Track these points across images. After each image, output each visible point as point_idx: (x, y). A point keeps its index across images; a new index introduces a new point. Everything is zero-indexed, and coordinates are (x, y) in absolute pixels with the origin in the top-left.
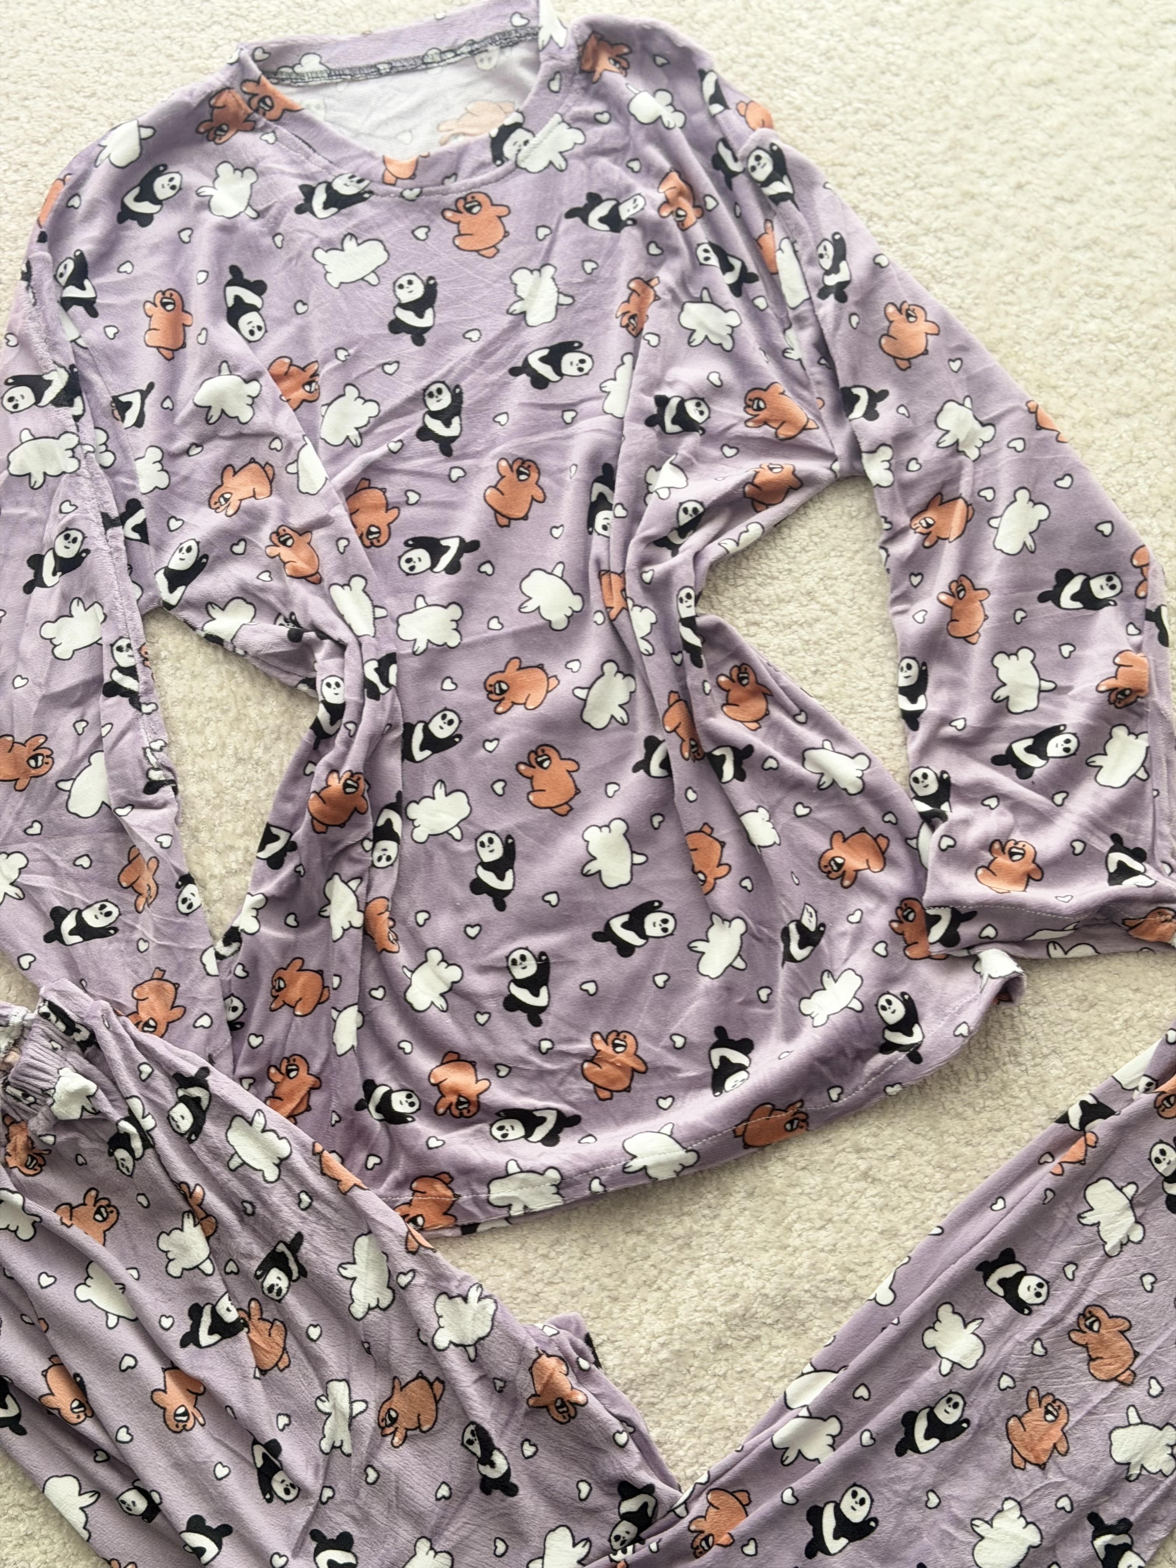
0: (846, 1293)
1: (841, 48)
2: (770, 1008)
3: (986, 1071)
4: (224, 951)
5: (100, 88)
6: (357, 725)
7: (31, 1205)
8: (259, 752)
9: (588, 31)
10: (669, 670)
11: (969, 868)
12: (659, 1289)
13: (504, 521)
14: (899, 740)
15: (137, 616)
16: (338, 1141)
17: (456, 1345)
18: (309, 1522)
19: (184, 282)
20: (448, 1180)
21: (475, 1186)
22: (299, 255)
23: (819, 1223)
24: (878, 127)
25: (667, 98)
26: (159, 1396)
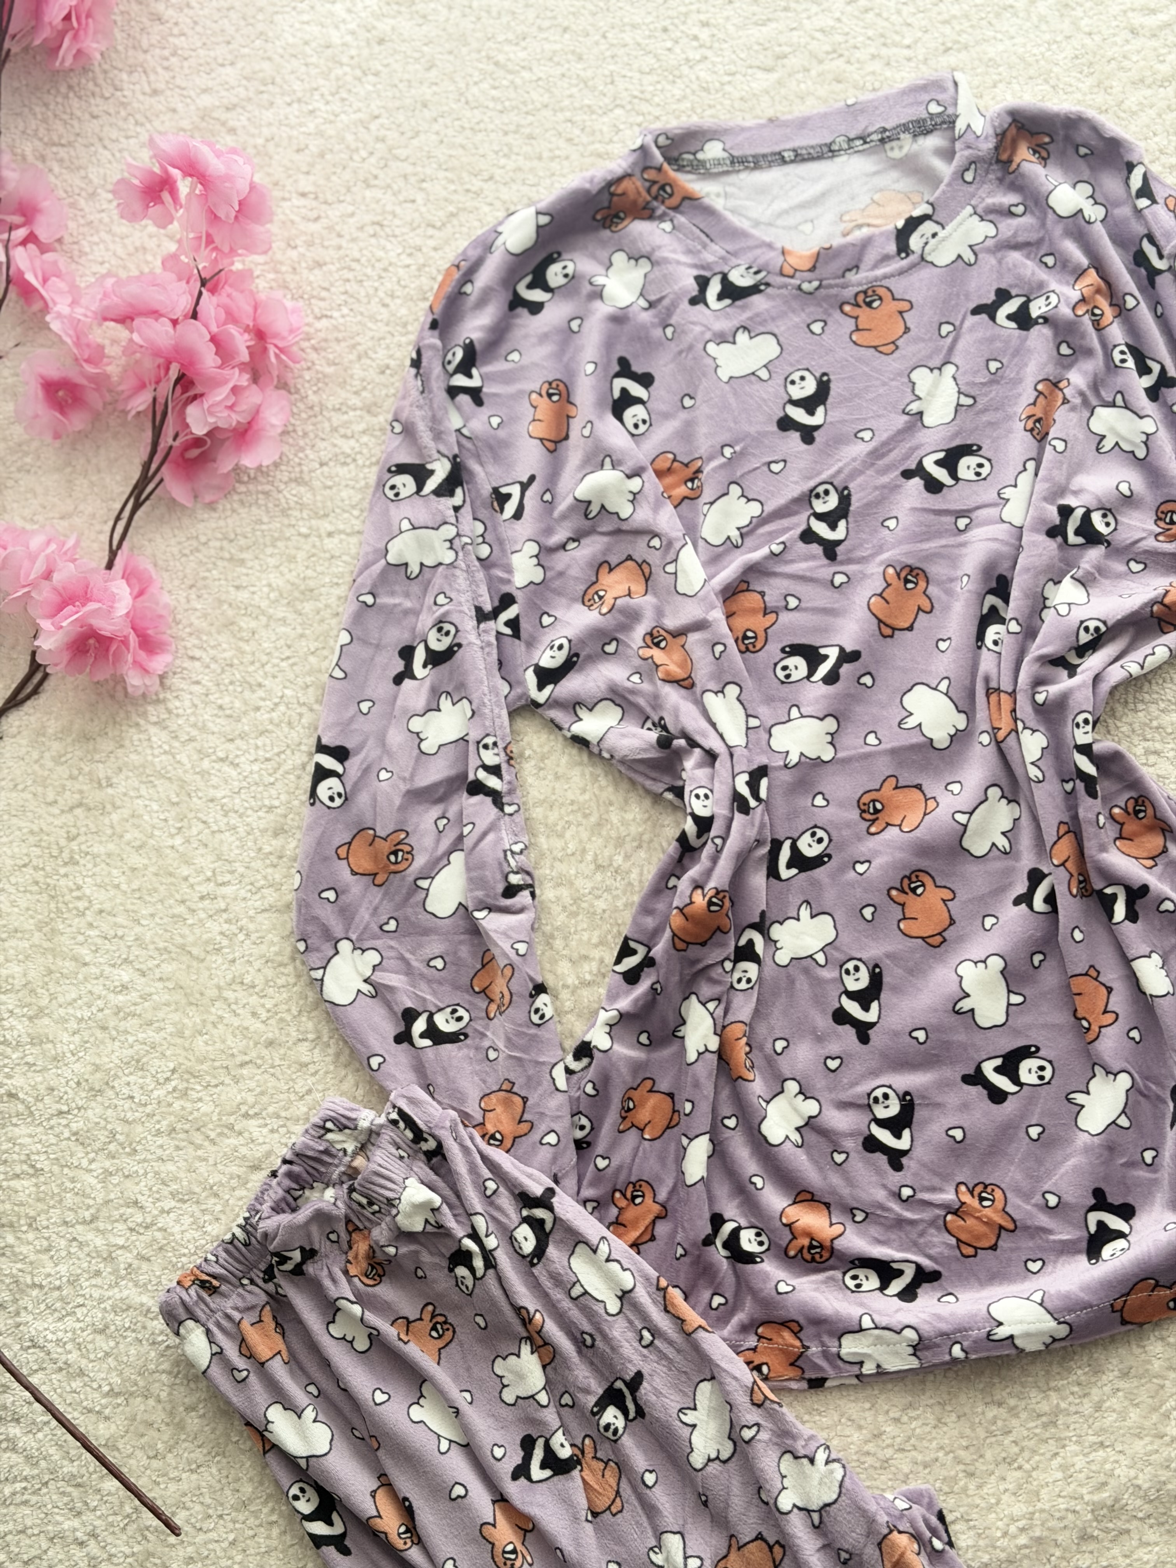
2: (1156, 1171)
4: (575, 1065)
5: (498, 173)
6: (724, 840)
7: (370, 1317)
8: (619, 860)
9: (1009, 120)
10: (1059, 799)
12: (1020, 1468)
13: (888, 631)
15: (505, 713)
16: (682, 1275)
17: (800, 1509)
19: (571, 372)
20: (797, 1329)
21: (826, 1339)
22: (690, 348)
25: (1088, 190)
26: (488, 1530)
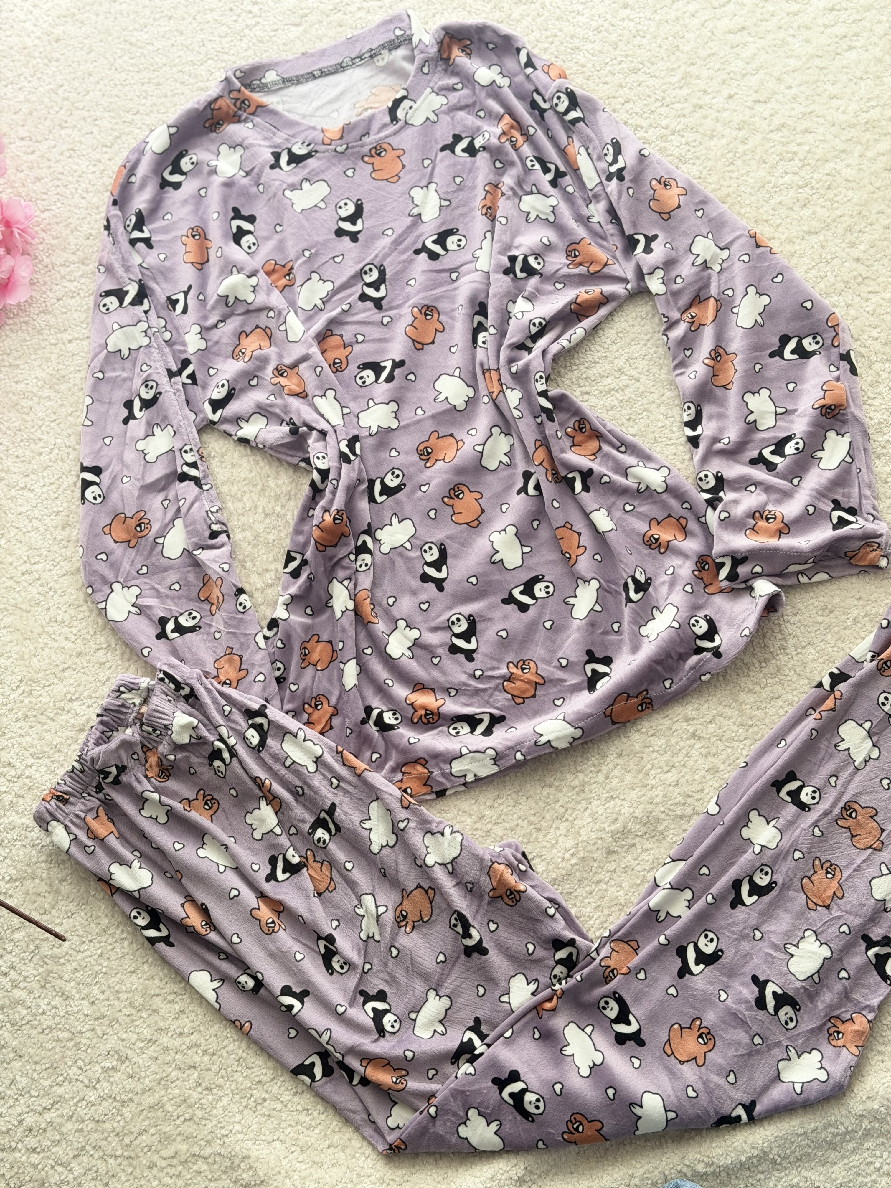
0: (689, 811)
1: (606, 25)
2: (621, 635)
3: (766, 661)
4: (269, 633)
5: (141, 108)
6: (338, 481)
7: (165, 799)
8: (278, 509)
9: (443, 33)
10: (534, 427)
11: (740, 530)
12: (567, 820)
13: (420, 346)
14: (687, 457)
15: (195, 431)
16: (352, 745)
17: (440, 864)
18: (358, 984)
19: (204, 220)
20: (424, 762)
21: (442, 765)
22: (275, 195)
23: (666, 769)
24: (635, 71)
25: (498, 69)
26: (255, 913)
